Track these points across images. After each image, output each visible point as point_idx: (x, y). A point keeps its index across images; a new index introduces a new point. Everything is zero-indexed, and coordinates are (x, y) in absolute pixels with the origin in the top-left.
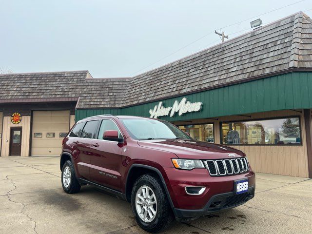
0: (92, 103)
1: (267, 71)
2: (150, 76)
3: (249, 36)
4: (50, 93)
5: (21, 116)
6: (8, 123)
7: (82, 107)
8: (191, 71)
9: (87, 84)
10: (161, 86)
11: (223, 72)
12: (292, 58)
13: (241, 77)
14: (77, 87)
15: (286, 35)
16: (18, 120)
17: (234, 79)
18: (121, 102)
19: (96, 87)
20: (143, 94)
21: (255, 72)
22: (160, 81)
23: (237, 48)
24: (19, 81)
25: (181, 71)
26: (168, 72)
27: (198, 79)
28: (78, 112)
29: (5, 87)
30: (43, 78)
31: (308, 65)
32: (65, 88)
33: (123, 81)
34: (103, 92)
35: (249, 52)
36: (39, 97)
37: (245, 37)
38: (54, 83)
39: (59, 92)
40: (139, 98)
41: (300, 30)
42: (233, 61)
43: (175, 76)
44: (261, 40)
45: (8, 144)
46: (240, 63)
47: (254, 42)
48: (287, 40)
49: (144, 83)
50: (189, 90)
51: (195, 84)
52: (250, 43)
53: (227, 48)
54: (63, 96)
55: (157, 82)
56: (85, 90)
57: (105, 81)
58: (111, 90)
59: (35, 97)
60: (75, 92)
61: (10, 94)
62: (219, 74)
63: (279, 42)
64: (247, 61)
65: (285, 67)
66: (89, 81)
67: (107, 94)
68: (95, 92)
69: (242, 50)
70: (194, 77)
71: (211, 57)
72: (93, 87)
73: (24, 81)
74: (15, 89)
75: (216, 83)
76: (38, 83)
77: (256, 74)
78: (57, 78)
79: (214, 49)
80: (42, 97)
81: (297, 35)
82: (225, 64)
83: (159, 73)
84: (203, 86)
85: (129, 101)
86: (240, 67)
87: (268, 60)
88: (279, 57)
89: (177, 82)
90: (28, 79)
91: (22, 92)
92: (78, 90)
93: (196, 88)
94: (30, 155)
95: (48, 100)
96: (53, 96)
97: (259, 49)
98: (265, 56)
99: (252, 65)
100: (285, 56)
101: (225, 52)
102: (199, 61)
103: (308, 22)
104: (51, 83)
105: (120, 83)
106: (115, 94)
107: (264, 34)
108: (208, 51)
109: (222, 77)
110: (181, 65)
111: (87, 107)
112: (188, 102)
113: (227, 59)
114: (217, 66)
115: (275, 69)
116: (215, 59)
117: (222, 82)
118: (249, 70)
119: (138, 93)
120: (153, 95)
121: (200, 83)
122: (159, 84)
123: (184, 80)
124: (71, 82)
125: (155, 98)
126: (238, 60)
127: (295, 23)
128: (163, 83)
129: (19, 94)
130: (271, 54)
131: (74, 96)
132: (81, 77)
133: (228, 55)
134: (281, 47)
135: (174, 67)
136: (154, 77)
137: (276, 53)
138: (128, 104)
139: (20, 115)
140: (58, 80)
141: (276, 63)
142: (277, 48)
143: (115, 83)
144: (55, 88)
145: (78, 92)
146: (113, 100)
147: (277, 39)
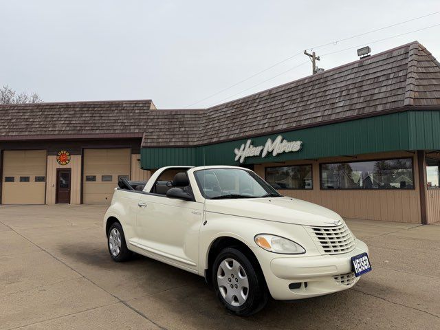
0: (160, 140)
1: (380, 108)
2: (231, 108)
3: (356, 65)
4: (107, 128)
5: (69, 155)
6: (53, 164)
7: (149, 145)
8: (285, 104)
9: (152, 117)
10: (248, 121)
11: (327, 107)
12: (407, 94)
13: (349, 114)
14: (140, 120)
15: (399, 68)
16: (66, 161)
17: (341, 116)
18: (196, 140)
19: (163, 120)
20: (225, 130)
21: (366, 109)
22: (246, 114)
23: (342, 79)
24: (66, 112)
25: (273, 103)
26: (256, 104)
27: (296, 114)
28: (143, 151)
29: (49, 119)
30: (96, 109)
31: (424, 103)
32: (125, 121)
33: (196, 114)
34: (173, 126)
35: (357, 85)
36: (94, 132)
37: (351, 67)
38: (110, 115)
39: (118, 127)
40: (220, 135)
41: (415, 63)
42: (338, 95)
43: (266, 109)
44: (371, 71)
45: (54, 189)
46: (347, 98)
47: (362, 74)
48: (401, 74)
49: (224, 116)
50: (285, 127)
51: (292, 120)
52: (358, 75)
53: (329, 78)
54: (124, 131)
55: (241, 116)
56: (150, 124)
57: (173, 113)
58: (182, 124)
59: (89, 132)
60: (139, 127)
61: (57, 129)
62: (322, 109)
63: (392, 76)
64: (356, 96)
65: (400, 105)
66: (154, 113)
67: (178, 130)
68: (162, 127)
69: (349, 82)
70: (290, 111)
71: (310, 89)
72: (159, 120)
73: (73, 113)
74: (62, 122)
75: (320, 120)
76: (89, 115)
77: (367, 110)
78: (114, 109)
79: (313, 79)
80: (97, 132)
81: (412, 69)
82: (328, 97)
83: (243, 105)
84: (303, 123)
85: (205, 138)
86: (348, 103)
87: (381, 96)
88: (393, 93)
89: (269, 116)
90: (78, 109)
91: (72, 125)
92: (142, 124)
93: (294, 125)
94: (82, 202)
95: (105, 136)
96: (112, 132)
97: (369, 82)
98: (376, 91)
99: (362, 100)
100: (400, 92)
101: (328, 83)
102: (296, 93)
103: (424, 54)
104: (107, 115)
105: (193, 116)
106: (187, 129)
107: (374, 65)
108: (306, 81)
109: (326, 113)
110: (272, 96)
111: (155, 144)
112: (285, 141)
113: (331, 92)
114: (318, 100)
115: (388, 107)
116: (315, 92)
117: (326, 119)
118: (358, 106)
119: (217, 128)
120: (238, 131)
121: (298, 119)
122: (245, 118)
123: (278, 114)
124: (131, 114)
125: (241, 135)
126: (344, 93)
127: (409, 54)
128: (251, 117)
129: (68, 128)
130: (384, 89)
131: (137, 131)
132: (145, 108)
133: (332, 87)
134: (394, 81)
135: (263, 99)
136: (237, 110)
137: (389, 88)
138: (206, 142)
139: (67, 154)
140: (116, 111)
141: (390, 100)
142: (390, 82)
143: (186, 116)
144: (112, 121)
145: (142, 127)
146: (185, 136)
147: (389, 71)
